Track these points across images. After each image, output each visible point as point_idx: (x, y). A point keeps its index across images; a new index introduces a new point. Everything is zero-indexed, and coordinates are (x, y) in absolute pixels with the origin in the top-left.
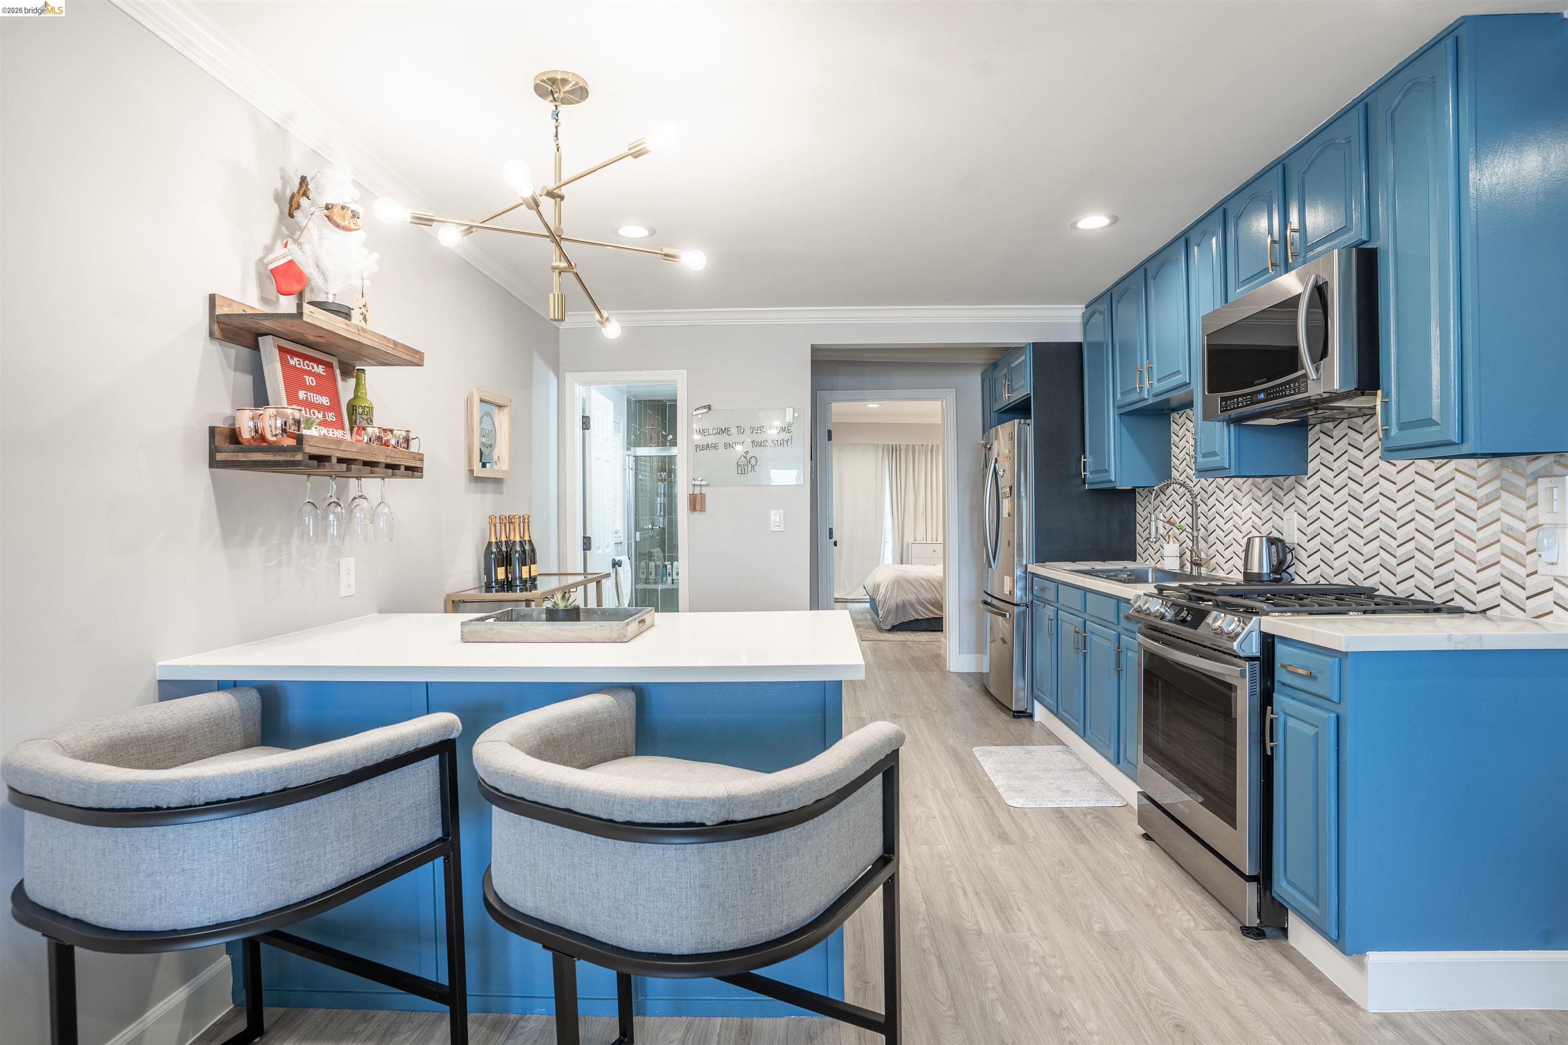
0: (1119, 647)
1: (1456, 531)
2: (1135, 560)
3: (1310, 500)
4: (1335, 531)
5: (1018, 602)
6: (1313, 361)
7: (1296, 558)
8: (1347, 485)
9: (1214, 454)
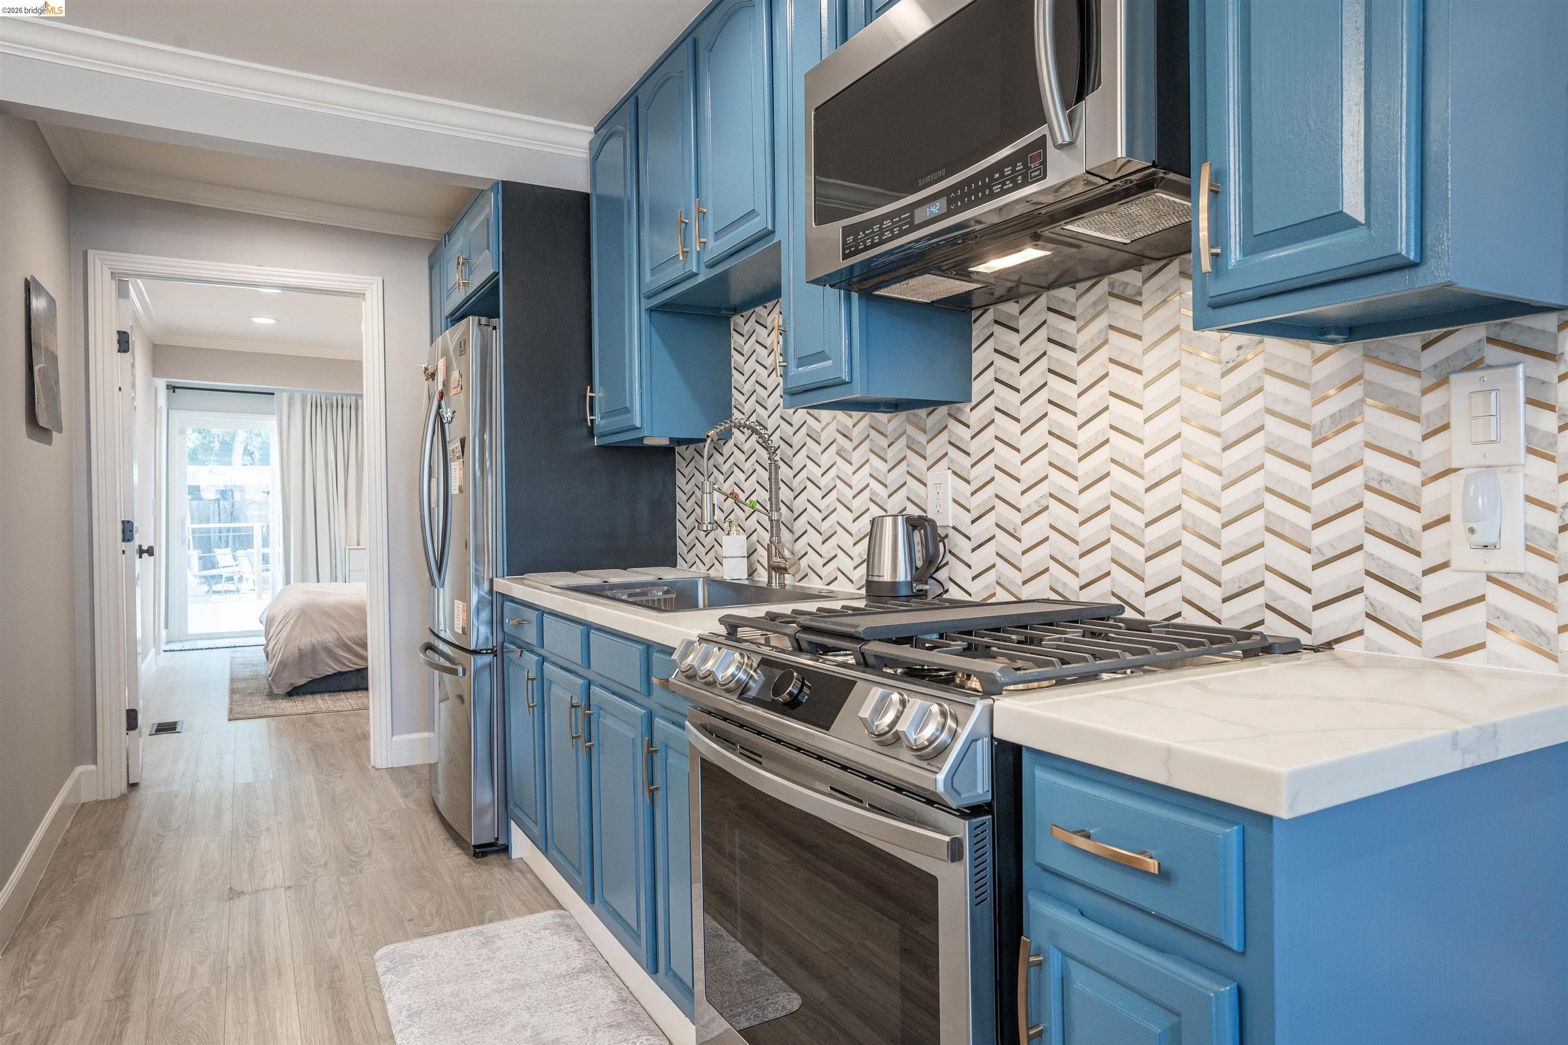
0: (651, 743)
1: (1268, 490)
2: (674, 565)
3: (976, 447)
4: (1023, 502)
5: (481, 646)
6: (1066, 105)
7: (950, 552)
8: (1046, 415)
9: (821, 356)
